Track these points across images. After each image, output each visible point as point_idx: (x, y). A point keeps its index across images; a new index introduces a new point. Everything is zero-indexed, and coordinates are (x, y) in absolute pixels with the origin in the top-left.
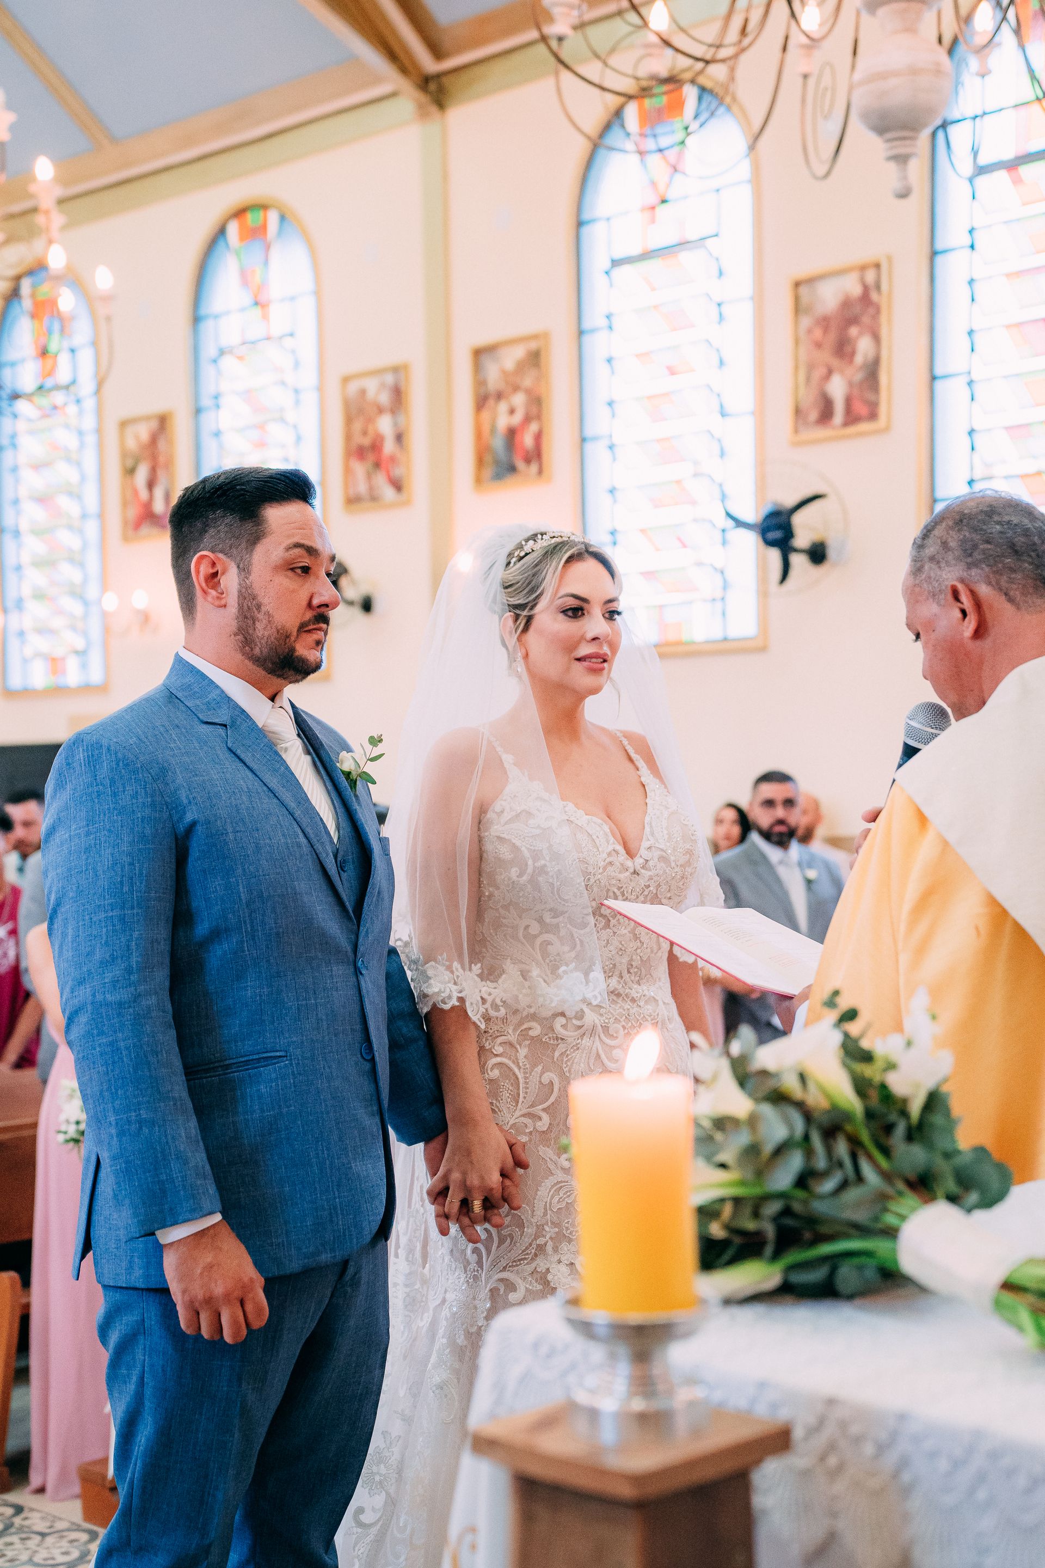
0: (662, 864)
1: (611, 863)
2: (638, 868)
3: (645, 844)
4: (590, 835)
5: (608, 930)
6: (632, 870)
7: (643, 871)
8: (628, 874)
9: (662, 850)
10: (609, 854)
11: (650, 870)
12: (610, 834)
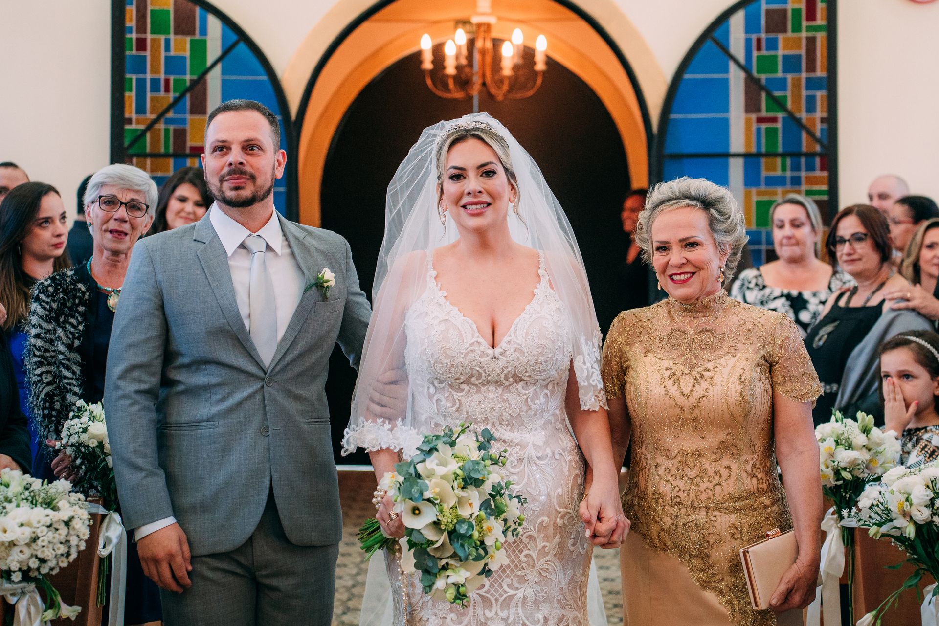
0: (517, 354)
1: (472, 351)
2: (497, 355)
3: (506, 339)
4: (460, 331)
5: (480, 395)
6: (492, 356)
7: (501, 357)
8: (487, 358)
9: (519, 344)
10: (472, 345)
11: (507, 357)
12: (476, 331)
